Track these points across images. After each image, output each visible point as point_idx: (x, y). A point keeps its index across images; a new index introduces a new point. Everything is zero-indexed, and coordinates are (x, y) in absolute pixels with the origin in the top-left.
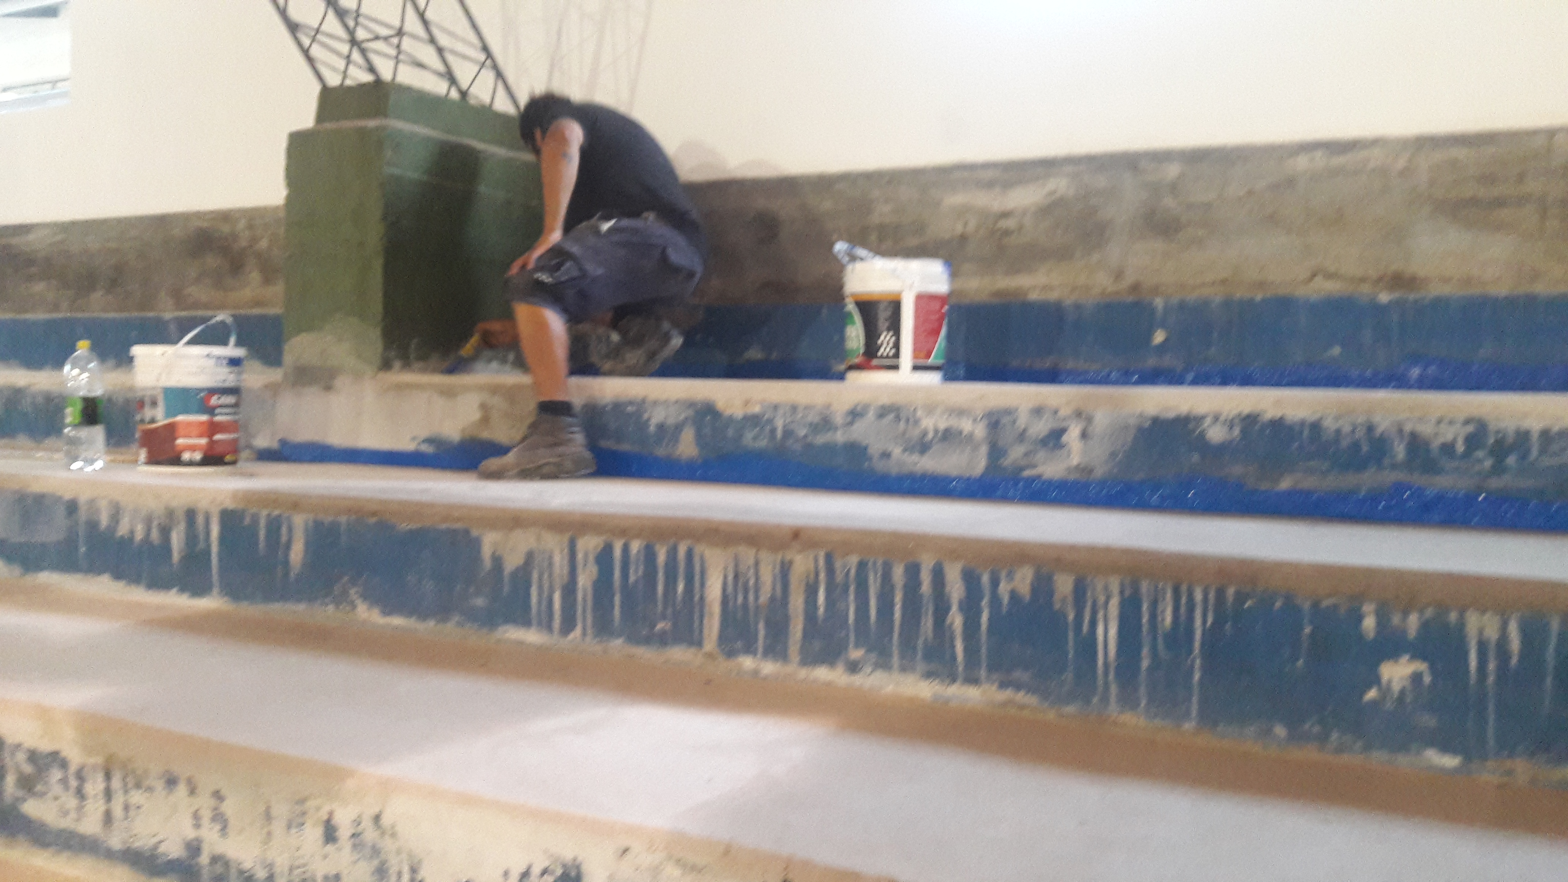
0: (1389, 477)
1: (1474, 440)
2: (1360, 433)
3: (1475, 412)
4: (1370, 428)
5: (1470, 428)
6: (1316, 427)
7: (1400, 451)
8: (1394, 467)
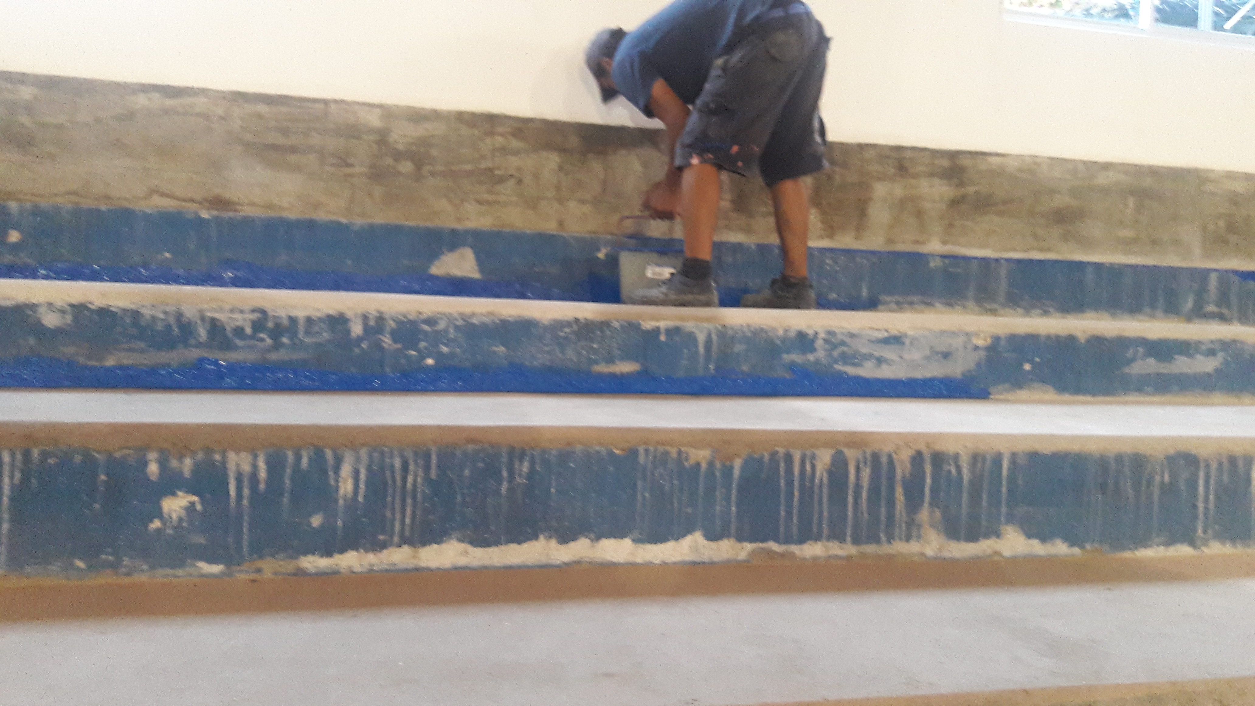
0: (195, 354)
1: (258, 326)
2: (172, 320)
3: (259, 304)
4: (179, 315)
5: (255, 316)
6: (136, 314)
7: (203, 333)
8: (199, 345)
